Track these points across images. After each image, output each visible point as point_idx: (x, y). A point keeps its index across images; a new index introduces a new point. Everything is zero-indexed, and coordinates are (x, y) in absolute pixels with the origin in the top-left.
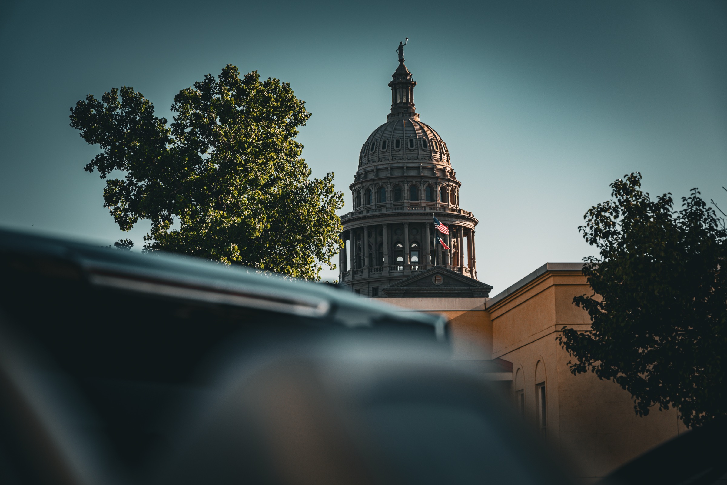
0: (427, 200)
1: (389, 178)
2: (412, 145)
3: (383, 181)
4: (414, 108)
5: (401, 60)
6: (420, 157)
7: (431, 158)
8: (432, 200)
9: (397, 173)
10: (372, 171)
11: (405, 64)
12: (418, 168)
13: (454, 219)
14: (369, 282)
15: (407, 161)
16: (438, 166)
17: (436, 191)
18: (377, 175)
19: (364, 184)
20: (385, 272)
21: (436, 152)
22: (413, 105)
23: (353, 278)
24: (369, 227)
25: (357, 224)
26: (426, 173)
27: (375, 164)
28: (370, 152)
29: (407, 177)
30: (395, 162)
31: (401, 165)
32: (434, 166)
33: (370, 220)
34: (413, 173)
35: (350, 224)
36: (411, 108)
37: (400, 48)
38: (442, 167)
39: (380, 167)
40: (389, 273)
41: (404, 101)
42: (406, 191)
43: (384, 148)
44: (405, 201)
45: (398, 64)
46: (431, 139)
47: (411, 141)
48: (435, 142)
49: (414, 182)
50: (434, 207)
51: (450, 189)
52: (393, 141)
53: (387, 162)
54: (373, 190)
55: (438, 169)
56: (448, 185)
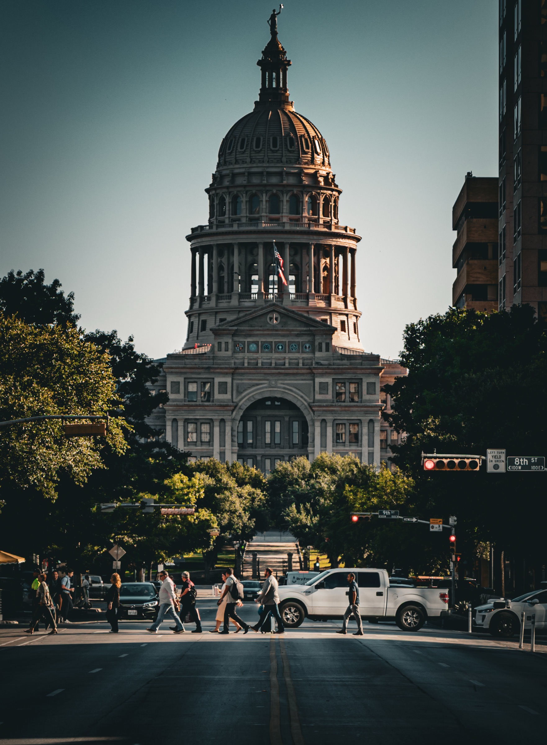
0: (291, 213)
1: (245, 186)
2: (275, 145)
3: (239, 189)
4: (287, 94)
5: (274, 33)
6: (284, 159)
7: (298, 160)
8: (298, 213)
9: (256, 180)
10: (228, 175)
11: (279, 37)
12: (280, 174)
13: (322, 237)
14: (216, 313)
15: (268, 165)
16: (306, 171)
17: (302, 202)
18: (232, 181)
19: (218, 191)
20: (234, 302)
21: (306, 153)
22: (286, 90)
23: (200, 306)
24: (218, 245)
25: (206, 241)
26: (292, 180)
27: (231, 167)
28: (228, 151)
29: (265, 186)
30: (254, 165)
31: (259, 170)
32: (301, 170)
33: (220, 237)
34: (274, 180)
35: (199, 240)
36: (284, 94)
37: (273, 17)
38: (312, 171)
39: (237, 171)
40: (239, 302)
41: (274, 86)
42: (264, 203)
43: (242, 147)
44: (264, 214)
45: (269, 38)
46: (301, 136)
47: (275, 140)
48: (306, 140)
49: (275, 191)
50: (298, 221)
51: (322, 199)
52: (252, 139)
53: (245, 165)
54: (228, 200)
55: (307, 175)
56: (319, 194)
